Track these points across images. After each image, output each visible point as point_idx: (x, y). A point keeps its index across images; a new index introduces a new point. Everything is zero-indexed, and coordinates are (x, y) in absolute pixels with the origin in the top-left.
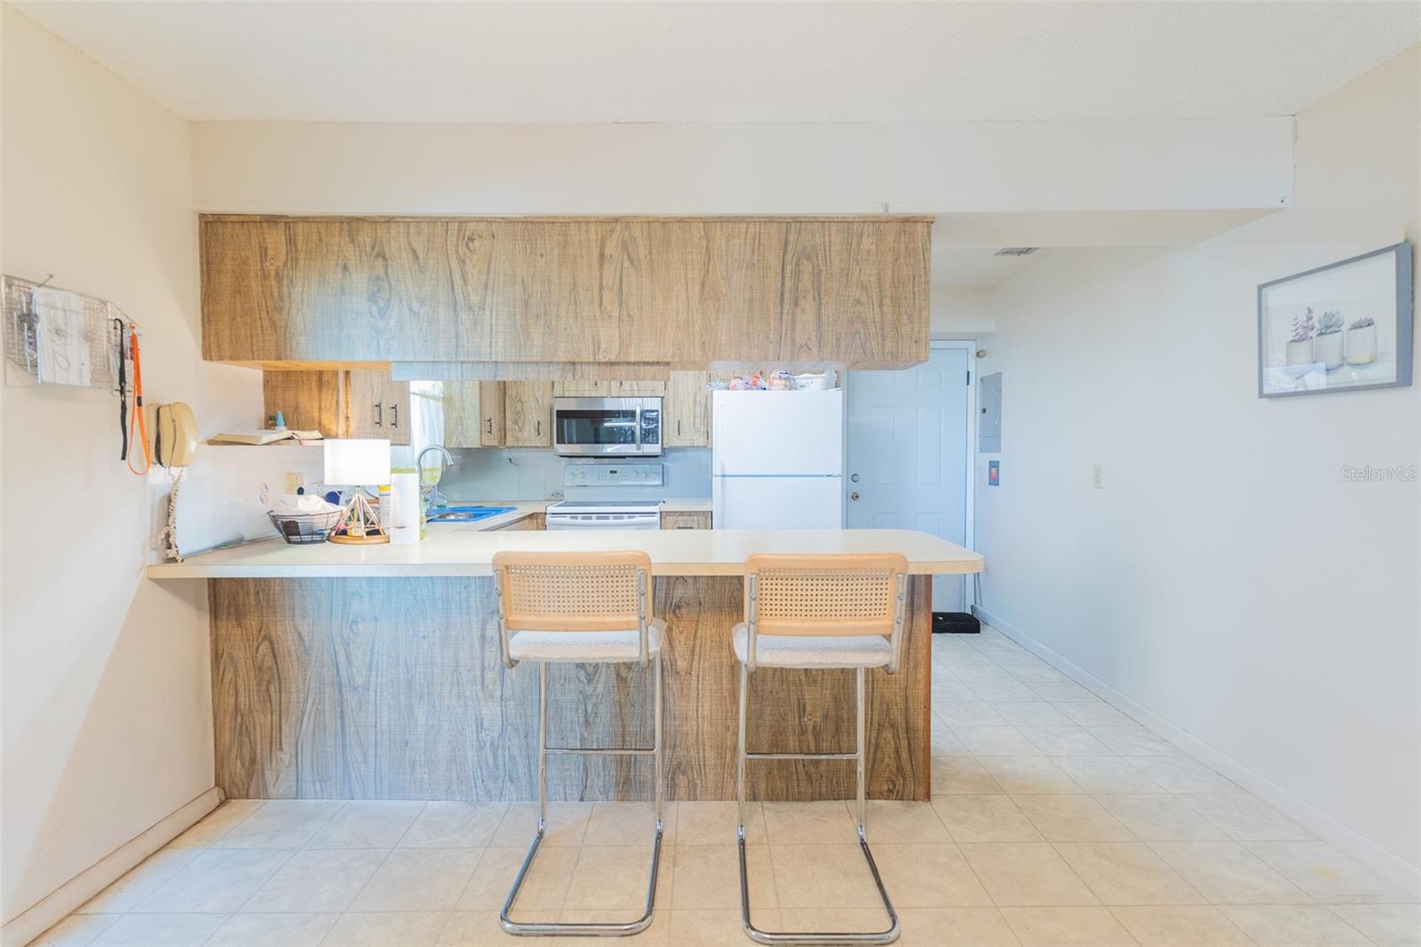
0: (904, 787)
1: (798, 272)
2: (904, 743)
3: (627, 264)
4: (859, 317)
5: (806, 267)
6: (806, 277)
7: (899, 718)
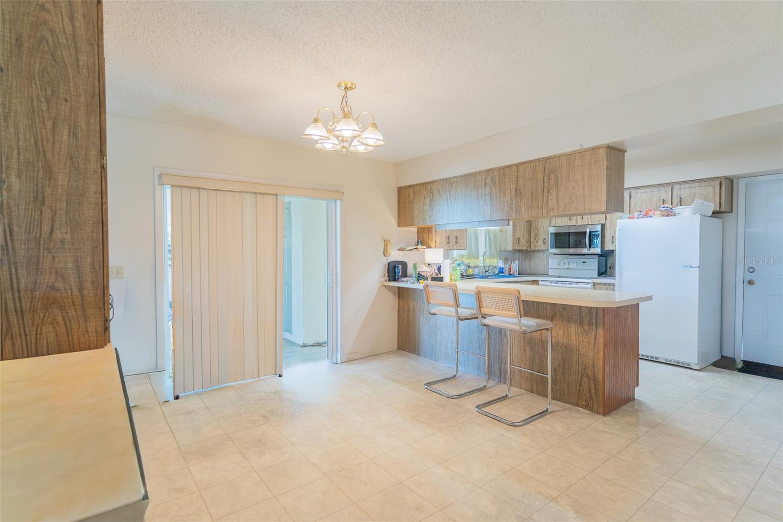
0: (593, 405)
1: (549, 179)
2: (593, 386)
3: (492, 185)
4: (574, 194)
5: (553, 176)
6: (553, 181)
7: (591, 374)
